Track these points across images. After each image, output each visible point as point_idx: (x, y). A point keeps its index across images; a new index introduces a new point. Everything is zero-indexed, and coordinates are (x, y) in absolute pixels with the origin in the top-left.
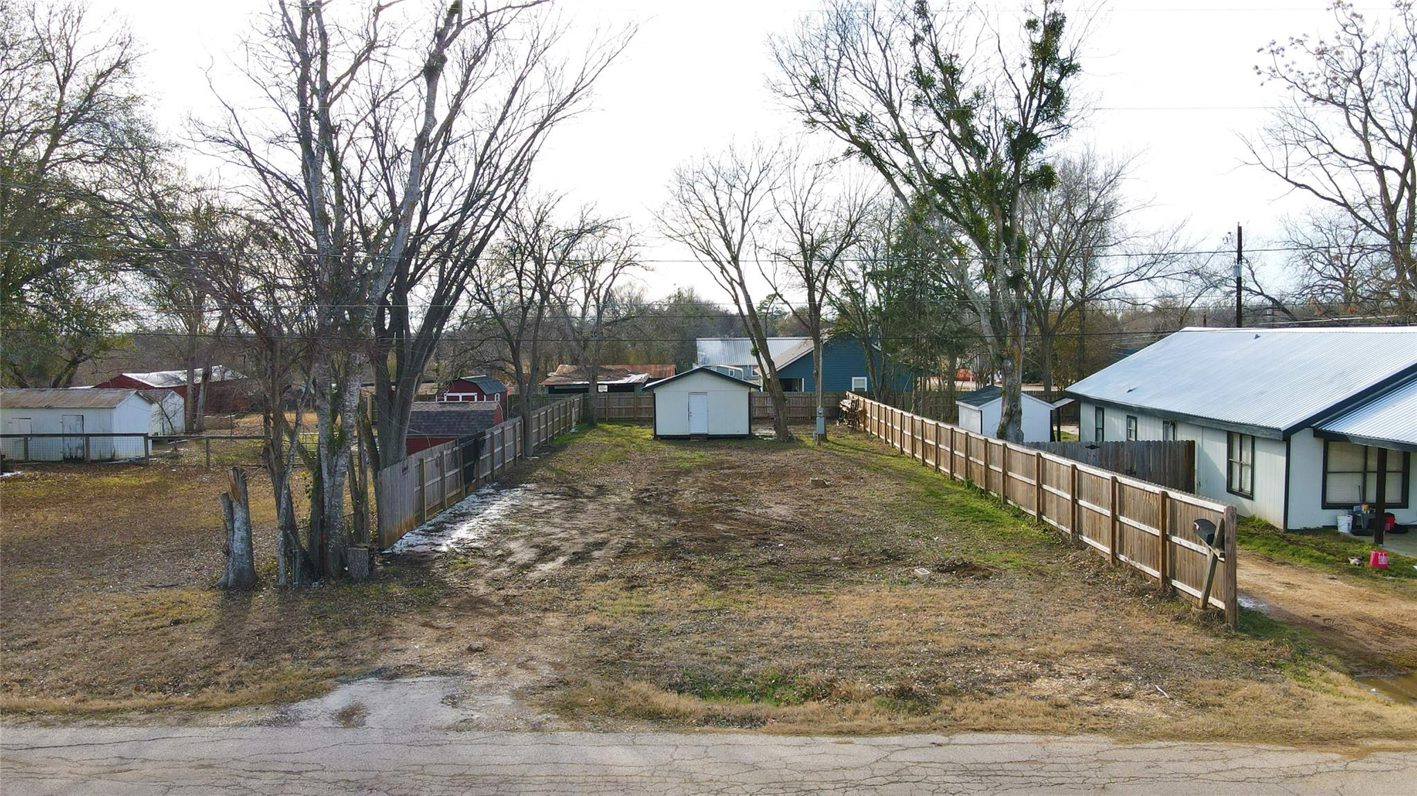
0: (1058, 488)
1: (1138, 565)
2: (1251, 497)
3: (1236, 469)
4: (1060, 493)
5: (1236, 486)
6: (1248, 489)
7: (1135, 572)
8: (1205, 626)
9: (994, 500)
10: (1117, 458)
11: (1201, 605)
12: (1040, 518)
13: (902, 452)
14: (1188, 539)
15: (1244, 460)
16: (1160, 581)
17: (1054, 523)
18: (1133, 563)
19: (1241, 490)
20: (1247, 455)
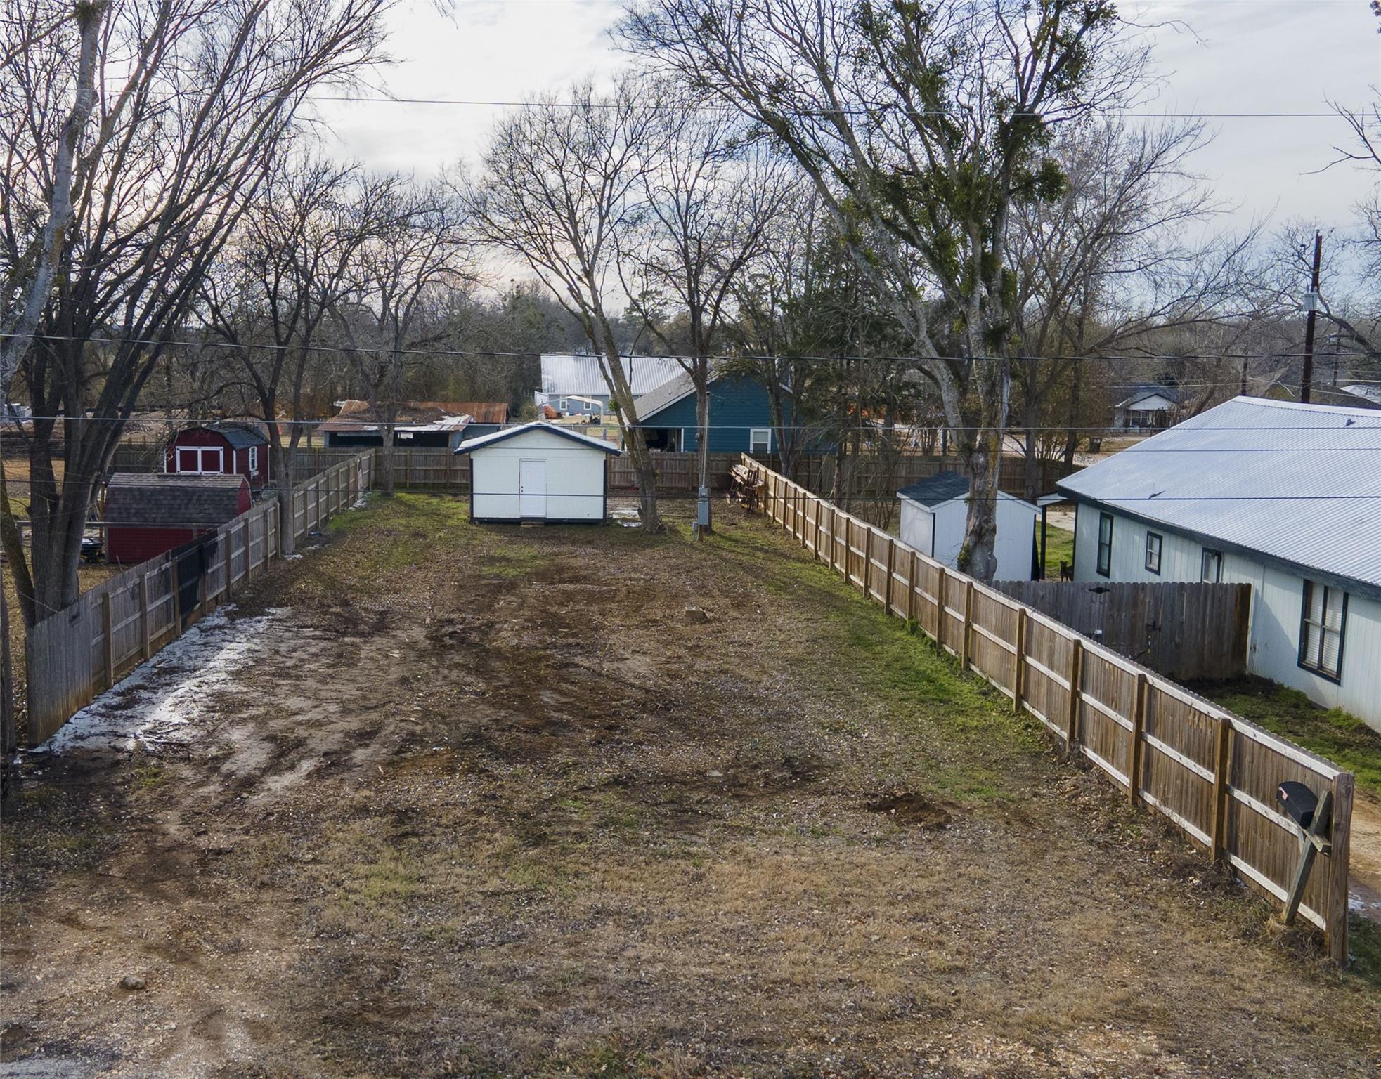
0: (1051, 667)
1: (1176, 818)
2: (1336, 679)
3: (1315, 636)
4: (1053, 675)
5: (1313, 657)
6: (1332, 666)
7: (1172, 831)
8: (1291, 955)
9: (951, 660)
10: (1135, 606)
11: (1284, 916)
12: (1019, 705)
13: (817, 556)
14: (1263, 801)
15: (1328, 623)
16: (1213, 853)
17: (1043, 718)
18: (1167, 811)
19: (1321, 666)
20: (1334, 619)
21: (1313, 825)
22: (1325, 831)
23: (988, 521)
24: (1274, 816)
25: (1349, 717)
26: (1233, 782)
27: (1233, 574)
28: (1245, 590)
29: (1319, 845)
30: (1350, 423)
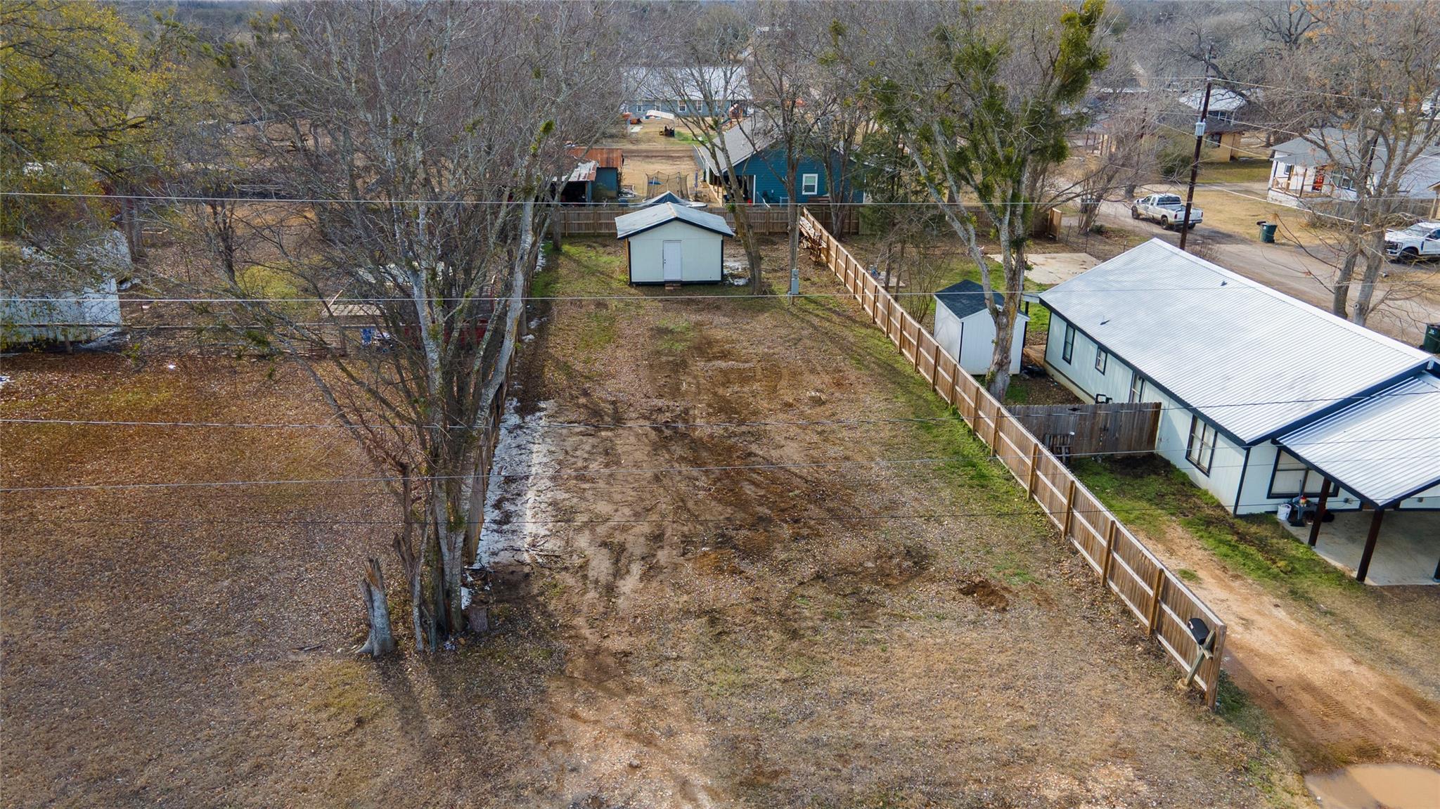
0: (1054, 484)
1: (1128, 602)
2: (1207, 473)
3: (1197, 445)
4: (1055, 490)
5: (1195, 455)
6: (1205, 464)
7: (1126, 612)
8: (1189, 704)
9: (983, 447)
10: (1094, 418)
11: (1186, 681)
12: (1031, 498)
13: (875, 322)
15: (1205, 440)
16: (1148, 632)
17: (1047, 511)
18: (1123, 597)
19: (1199, 463)
20: (1209, 437)
21: (1205, 645)
22: (1211, 648)
23: (1006, 358)
24: (1184, 627)
25: (1212, 497)
26: (1162, 599)
27: (1150, 396)
28: (1158, 406)
29: (1208, 655)
30: (1224, 284)
